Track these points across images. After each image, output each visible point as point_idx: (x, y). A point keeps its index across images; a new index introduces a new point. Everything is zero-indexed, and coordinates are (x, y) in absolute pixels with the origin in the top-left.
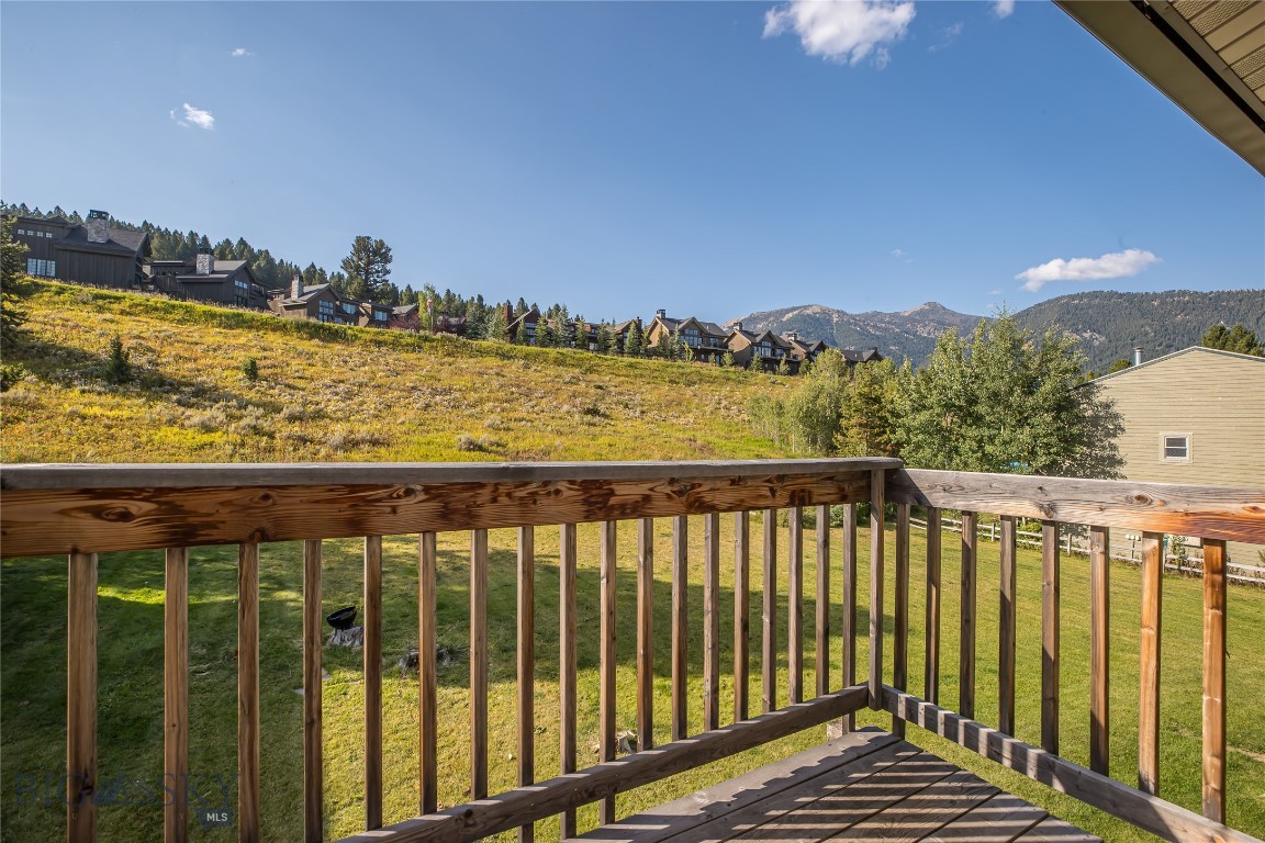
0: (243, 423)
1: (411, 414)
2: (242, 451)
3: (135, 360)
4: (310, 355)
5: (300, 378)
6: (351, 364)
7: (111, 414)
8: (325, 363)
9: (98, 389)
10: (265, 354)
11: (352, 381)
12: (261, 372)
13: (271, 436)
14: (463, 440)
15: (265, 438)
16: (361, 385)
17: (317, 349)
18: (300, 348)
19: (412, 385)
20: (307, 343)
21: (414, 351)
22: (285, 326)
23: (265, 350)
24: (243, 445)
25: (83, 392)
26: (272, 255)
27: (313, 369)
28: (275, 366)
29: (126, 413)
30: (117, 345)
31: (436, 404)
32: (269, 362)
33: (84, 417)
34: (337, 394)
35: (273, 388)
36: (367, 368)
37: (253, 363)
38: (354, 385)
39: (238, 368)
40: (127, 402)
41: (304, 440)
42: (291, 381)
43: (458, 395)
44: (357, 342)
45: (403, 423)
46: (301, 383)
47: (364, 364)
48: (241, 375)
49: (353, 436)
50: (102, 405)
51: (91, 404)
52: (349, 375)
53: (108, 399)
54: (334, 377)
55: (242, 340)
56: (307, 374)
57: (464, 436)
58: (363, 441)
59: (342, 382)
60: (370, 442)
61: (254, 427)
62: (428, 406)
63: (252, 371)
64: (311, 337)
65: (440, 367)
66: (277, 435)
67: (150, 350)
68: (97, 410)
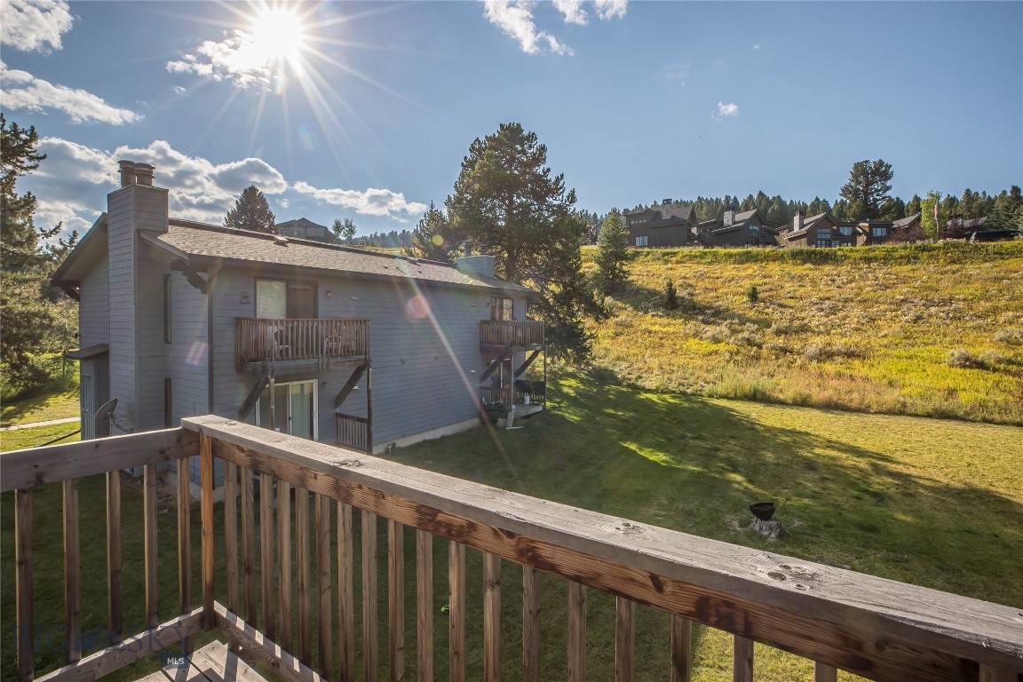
0: (740, 336)
1: (896, 327)
2: (736, 358)
3: (681, 293)
4: (801, 278)
5: (791, 298)
6: (838, 282)
7: (664, 330)
8: (814, 283)
9: (660, 314)
10: (767, 280)
11: (837, 297)
12: (761, 296)
13: (760, 347)
14: (956, 356)
15: (755, 348)
16: (846, 301)
17: (809, 272)
18: (793, 273)
19: (902, 297)
20: (801, 267)
21: (909, 262)
22: (782, 256)
23: (765, 277)
24: (738, 353)
25: (653, 316)
26: (783, 199)
27: (802, 290)
28: (771, 290)
29: (671, 329)
30: (670, 285)
31: (930, 316)
32: (767, 287)
33: (650, 332)
34: (822, 310)
35: (768, 308)
36: (853, 284)
37: (754, 289)
38: (839, 301)
39: (743, 294)
40: (674, 322)
41: (784, 350)
42: (783, 302)
43: (961, 305)
44: (846, 261)
45: (885, 336)
46: (791, 302)
47: (851, 282)
48: (745, 299)
49: (829, 348)
50: (660, 325)
51: (655, 324)
52: (835, 292)
53: (665, 320)
54: (821, 295)
55: (750, 271)
56: (797, 294)
57: (958, 351)
58: (839, 353)
59: (828, 299)
60: (846, 354)
61: (748, 339)
62: (918, 319)
63: (754, 296)
64: (804, 262)
65: (939, 277)
66: (764, 346)
67: (690, 285)
68: (657, 328)
